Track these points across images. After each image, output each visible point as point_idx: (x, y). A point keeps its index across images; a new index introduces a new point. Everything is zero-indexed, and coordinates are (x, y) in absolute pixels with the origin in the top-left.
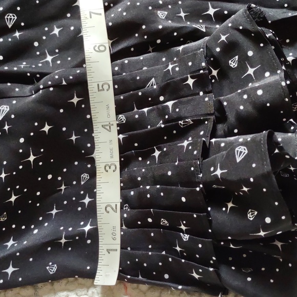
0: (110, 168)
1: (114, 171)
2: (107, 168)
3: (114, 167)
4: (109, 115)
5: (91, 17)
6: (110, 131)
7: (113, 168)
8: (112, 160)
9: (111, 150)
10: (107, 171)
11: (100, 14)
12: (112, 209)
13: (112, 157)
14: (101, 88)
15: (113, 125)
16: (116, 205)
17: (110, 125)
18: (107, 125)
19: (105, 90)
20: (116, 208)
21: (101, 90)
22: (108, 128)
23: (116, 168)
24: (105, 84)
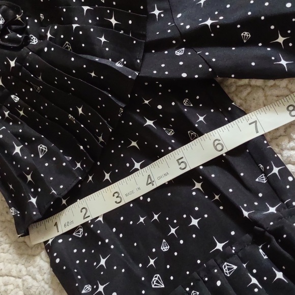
0: (117, 197)
1: (116, 202)
2: (116, 195)
3: (119, 201)
4: (160, 178)
5: (250, 124)
6: (147, 184)
7: (118, 199)
8: (124, 196)
9: (132, 192)
10: (114, 196)
11: (257, 132)
12: (85, 214)
13: (126, 195)
14: (180, 161)
15: (153, 185)
16: (89, 216)
17: (152, 183)
18: (151, 180)
19: (180, 166)
20: (87, 217)
21: (178, 162)
22: (149, 181)
23: (119, 203)
24: (186, 164)
